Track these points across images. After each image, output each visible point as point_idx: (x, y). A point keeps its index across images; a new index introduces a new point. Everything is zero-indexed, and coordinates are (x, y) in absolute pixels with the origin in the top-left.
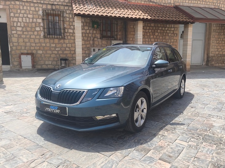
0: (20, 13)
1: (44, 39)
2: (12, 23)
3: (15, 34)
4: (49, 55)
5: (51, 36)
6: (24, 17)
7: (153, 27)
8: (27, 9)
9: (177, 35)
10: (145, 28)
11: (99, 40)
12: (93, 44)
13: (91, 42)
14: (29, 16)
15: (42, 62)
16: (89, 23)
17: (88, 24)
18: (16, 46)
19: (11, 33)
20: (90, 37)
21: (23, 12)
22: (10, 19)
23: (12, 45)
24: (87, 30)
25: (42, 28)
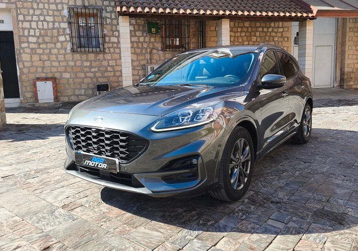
0: (34, 14)
1: (72, 55)
2: (21, 30)
3: (26, 47)
4: (81, 80)
5: (83, 49)
6: (39, 20)
7: (248, 27)
8: (44, 8)
9: (288, 39)
10: (235, 29)
11: (161, 52)
12: (151, 59)
13: (148, 56)
14: (48, 18)
15: (70, 92)
16: (144, 26)
17: (141, 28)
18: (29, 68)
19: (21, 47)
20: (146, 49)
21: (37, 12)
22: (18, 24)
23: (21, 66)
24: (140, 36)
25: (68, 37)
